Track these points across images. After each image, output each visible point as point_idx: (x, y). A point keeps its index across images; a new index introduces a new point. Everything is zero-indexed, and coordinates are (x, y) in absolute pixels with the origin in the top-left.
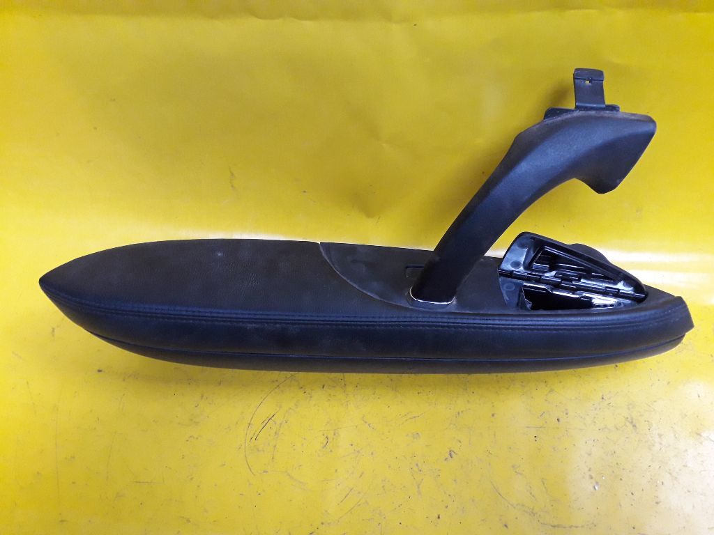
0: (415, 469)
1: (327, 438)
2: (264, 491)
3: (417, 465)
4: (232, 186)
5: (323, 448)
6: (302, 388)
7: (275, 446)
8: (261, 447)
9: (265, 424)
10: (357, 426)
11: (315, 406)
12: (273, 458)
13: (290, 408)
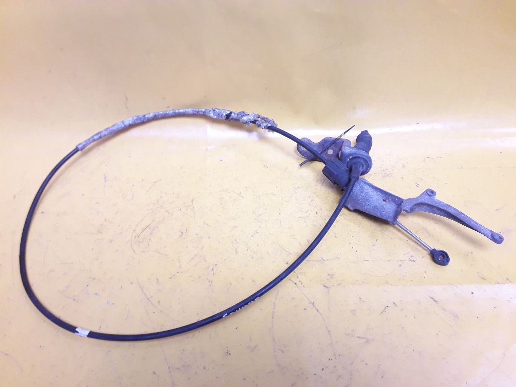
0: (235, 242)
1: (182, 233)
2: (142, 261)
3: (235, 240)
5: (180, 237)
6: (167, 211)
7: (150, 240)
8: (141, 241)
9: (144, 230)
10: (200, 226)
11: (175, 218)
12: (148, 245)
13: (160, 221)
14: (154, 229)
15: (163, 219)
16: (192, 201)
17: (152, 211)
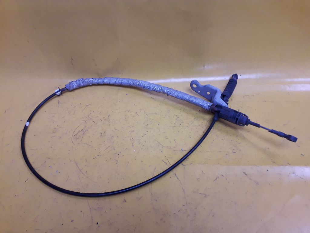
1: (102, 134)
2: (78, 149)
3: (133, 139)
4: (72, 64)
5: (100, 136)
6: (93, 122)
7: (83, 137)
8: (78, 138)
9: (79, 132)
10: (112, 130)
11: (98, 126)
12: (82, 140)
13: (89, 127)
14: (85, 131)
15: (91, 126)
16: (109, 116)
17: (85, 121)
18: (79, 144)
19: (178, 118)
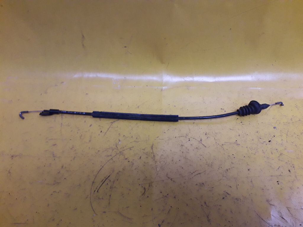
1: (145, 189)
5: (142, 195)
6: (127, 159)
7: (110, 196)
8: (101, 197)
9: (103, 182)
10: (163, 181)
11: (135, 169)
12: (109, 203)
13: (119, 171)
14: (114, 181)
15: (123, 169)
16: (152, 148)
17: (110, 157)
18: (105, 212)
19: (281, 154)
